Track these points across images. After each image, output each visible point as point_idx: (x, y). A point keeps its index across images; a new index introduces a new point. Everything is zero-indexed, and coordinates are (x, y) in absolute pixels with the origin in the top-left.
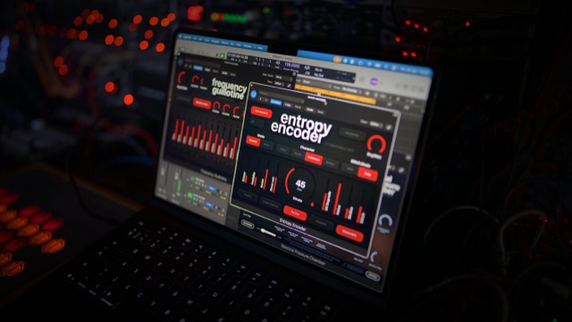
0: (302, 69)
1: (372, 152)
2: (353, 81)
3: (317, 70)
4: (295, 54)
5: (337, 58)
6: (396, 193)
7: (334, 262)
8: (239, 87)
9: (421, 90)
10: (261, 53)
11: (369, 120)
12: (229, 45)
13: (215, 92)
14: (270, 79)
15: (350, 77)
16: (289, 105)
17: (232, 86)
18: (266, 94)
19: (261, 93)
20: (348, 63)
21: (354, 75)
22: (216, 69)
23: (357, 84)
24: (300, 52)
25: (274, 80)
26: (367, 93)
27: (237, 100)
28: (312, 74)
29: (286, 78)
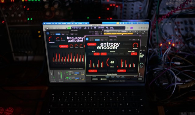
0: (105, 28)
1: (134, 48)
2: (125, 29)
3: (111, 27)
4: (101, 23)
5: (118, 23)
6: (143, 56)
7: (128, 80)
8: (80, 38)
9: (147, 28)
10: (87, 25)
11: (132, 39)
12: (71, 24)
13: (69, 41)
14: (93, 33)
15: (124, 28)
16: (103, 40)
17: (76, 38)
18: (92, 38)
19: (90, 38)
20: (122, 24)
21: (125, 27)
22: (67, 33)
23: (126, 29)
24: (103, 23)
25: (95, 33)
26: (130, 32)
27: (80, 42)
28: (109, 29)
29: (100, 32)
